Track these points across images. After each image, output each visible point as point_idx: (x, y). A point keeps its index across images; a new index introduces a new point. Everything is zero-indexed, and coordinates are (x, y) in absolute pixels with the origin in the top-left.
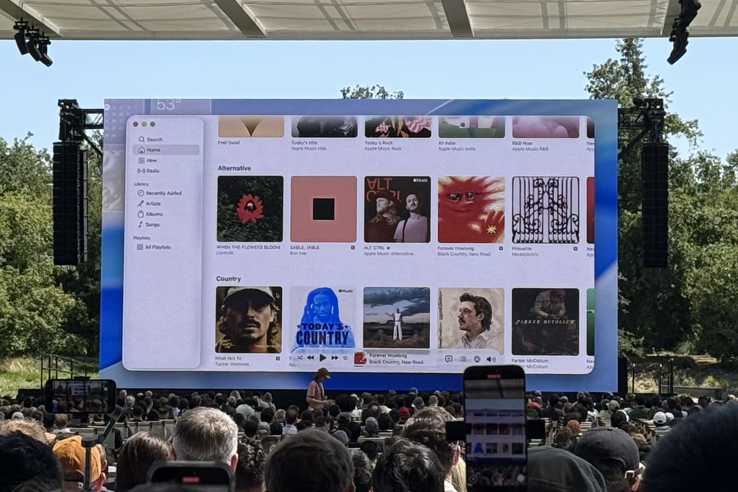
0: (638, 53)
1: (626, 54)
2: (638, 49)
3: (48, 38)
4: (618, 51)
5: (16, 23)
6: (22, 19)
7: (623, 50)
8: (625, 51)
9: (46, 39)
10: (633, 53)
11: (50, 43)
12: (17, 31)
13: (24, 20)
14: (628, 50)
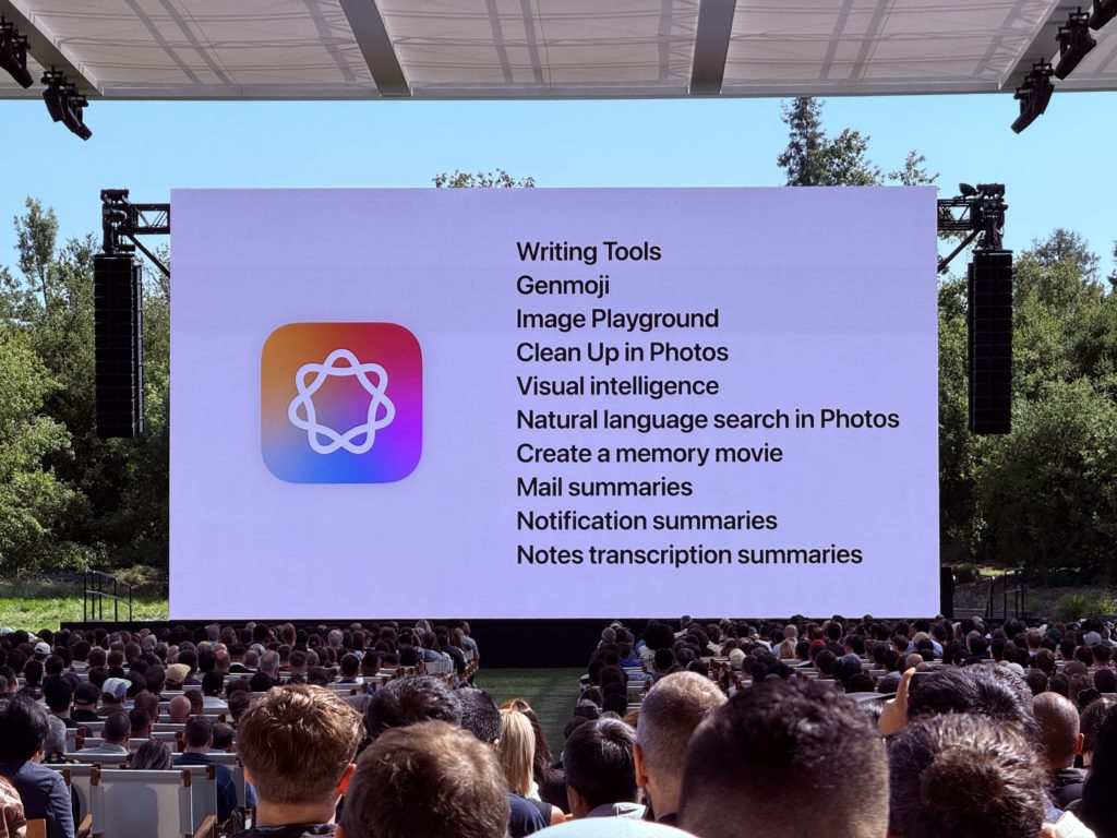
0: (814, 125)
1: (798, 126)
2: (815, 118)
3: (84, 96)
4: (786, 121)
5: (45, 73)
6: (53, 68)
7: (792, 120)
8: (796, 121)
9: (81, 99)
10: (808, 123)
11: (86, 105)
12: (47, 87)
13: (56, 70)
14: (800, 119)
